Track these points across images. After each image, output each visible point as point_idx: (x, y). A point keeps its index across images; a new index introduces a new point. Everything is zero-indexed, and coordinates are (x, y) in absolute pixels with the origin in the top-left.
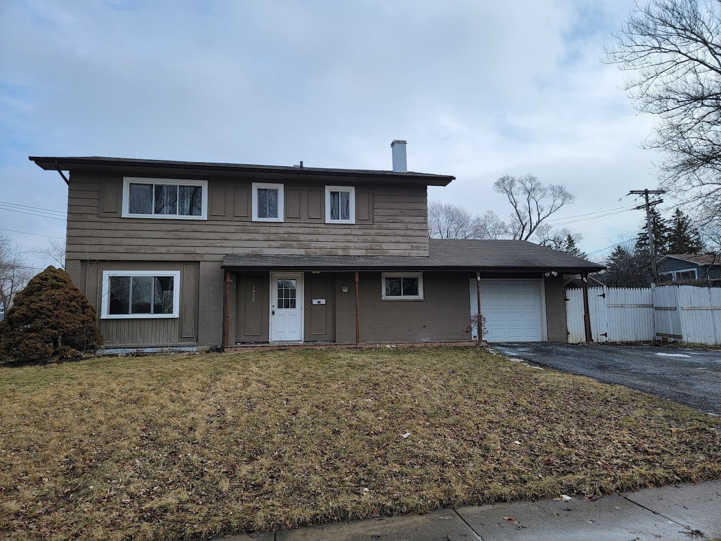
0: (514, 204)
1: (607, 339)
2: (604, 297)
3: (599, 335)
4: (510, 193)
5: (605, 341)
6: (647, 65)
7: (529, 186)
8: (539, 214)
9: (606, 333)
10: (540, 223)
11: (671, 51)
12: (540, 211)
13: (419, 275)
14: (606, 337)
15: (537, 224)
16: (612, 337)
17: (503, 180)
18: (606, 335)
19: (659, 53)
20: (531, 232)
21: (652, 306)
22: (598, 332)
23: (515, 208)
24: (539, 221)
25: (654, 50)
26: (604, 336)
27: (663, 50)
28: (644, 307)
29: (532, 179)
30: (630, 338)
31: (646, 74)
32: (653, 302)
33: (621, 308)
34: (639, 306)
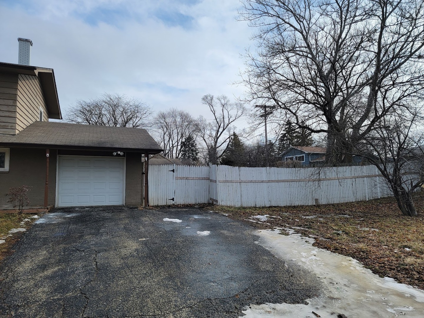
0: (214, 112)
1: (174, 202)
2: (174, 172)
3: (168, 199)
4: (211, 105)
5: (172, 204)
6: (263, 25)
7: (223, 102)
8: (229, 120)
9: (173, 198)
10: (229, 125)
11: (274, 16)
12: (230, 117)
13: (7, 150)
14: (173, 200)
15: (228, 125)
16: (178, 201)
17: (206, 97)
18: (173, 199)
19: (268, 17)
20: (224, 130)
21: (208, 179)
22: (168, 198)
23: (214, 114)
24: (229, 123)
25: (265, 15)
26: (172, 201)
27: (270, 15)
28: (202, 179)
29: (225, 98)
30: (192, 201)
31: (262, 31)
32: (209, 176)
33: (186, 180)
34: (199, 179)
